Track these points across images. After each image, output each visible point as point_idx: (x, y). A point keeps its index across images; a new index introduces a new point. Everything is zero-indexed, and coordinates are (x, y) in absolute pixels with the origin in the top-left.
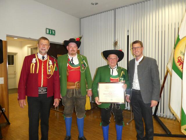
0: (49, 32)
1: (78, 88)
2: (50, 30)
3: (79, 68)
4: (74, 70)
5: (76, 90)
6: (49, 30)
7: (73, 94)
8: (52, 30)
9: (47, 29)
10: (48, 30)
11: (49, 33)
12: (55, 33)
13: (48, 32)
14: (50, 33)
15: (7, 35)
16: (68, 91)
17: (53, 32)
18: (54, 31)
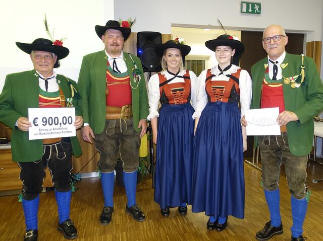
0: (248, 8)
1: (127, 117)
2: (250, 5)
3: (129, 80)
4: (118, 83)
5: (122, 121)
6: (248, 4)
7: (117, 128)
8: (253, 4)
9: (242, 3)
10: (245, 6)
11: (247, 12)
12: (260, 9)
13: (245, 10)
14: (250, 10)
15: (172, 24)
16: (108, 122)
17: (257, 7)
18: (259, 5)
